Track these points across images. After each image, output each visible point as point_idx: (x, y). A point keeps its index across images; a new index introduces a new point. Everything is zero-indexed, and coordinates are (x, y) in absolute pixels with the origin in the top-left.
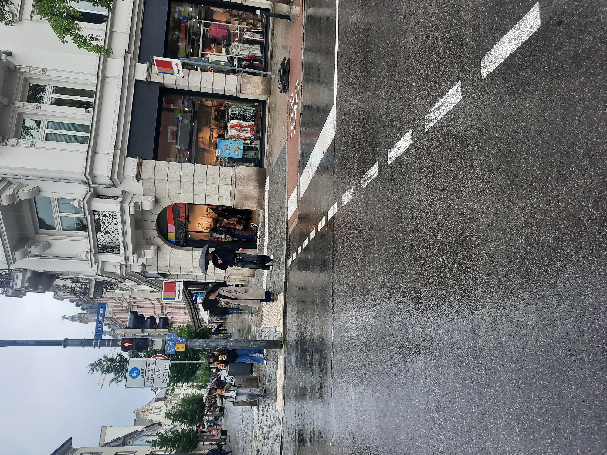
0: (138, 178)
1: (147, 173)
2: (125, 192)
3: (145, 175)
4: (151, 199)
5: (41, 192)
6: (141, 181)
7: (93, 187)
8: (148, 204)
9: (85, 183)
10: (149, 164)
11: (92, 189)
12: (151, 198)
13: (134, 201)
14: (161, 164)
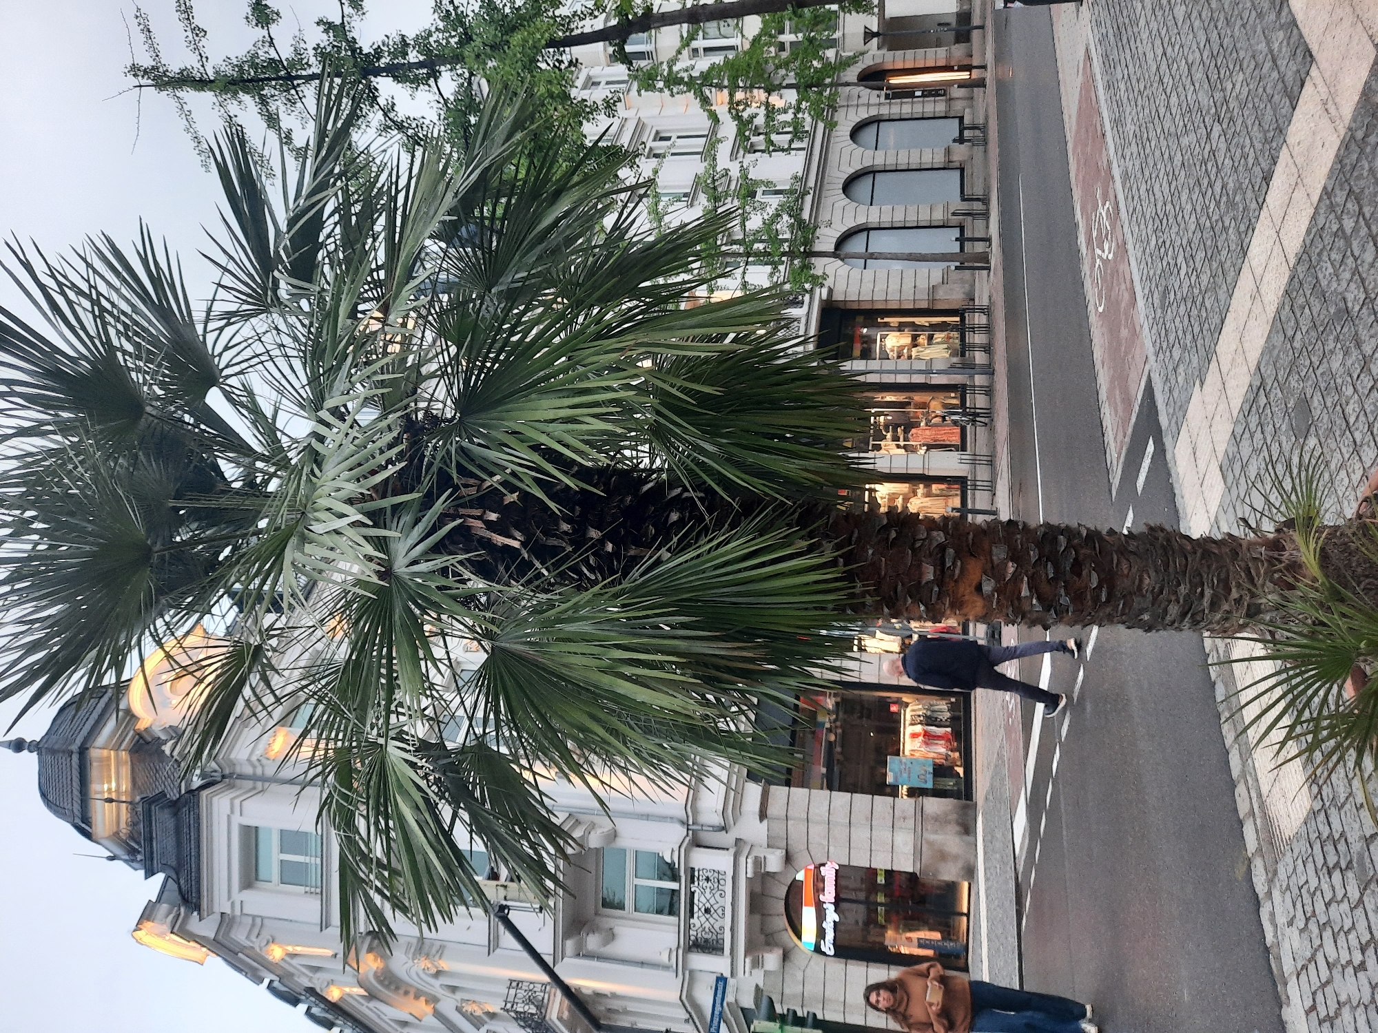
0: (763, 815)
1: (775, 808)
2: (738, 841)
3: (773, 810)
4: (780, 854)
5: (617, 839)
6: (765, 822)
7: (693, 830)
8: (774, 863)
9: (682, 823)
10: (779, 793)
11: (690, 832)
12: (780, 851)
13: (754, 854)
14: (799, 793)
